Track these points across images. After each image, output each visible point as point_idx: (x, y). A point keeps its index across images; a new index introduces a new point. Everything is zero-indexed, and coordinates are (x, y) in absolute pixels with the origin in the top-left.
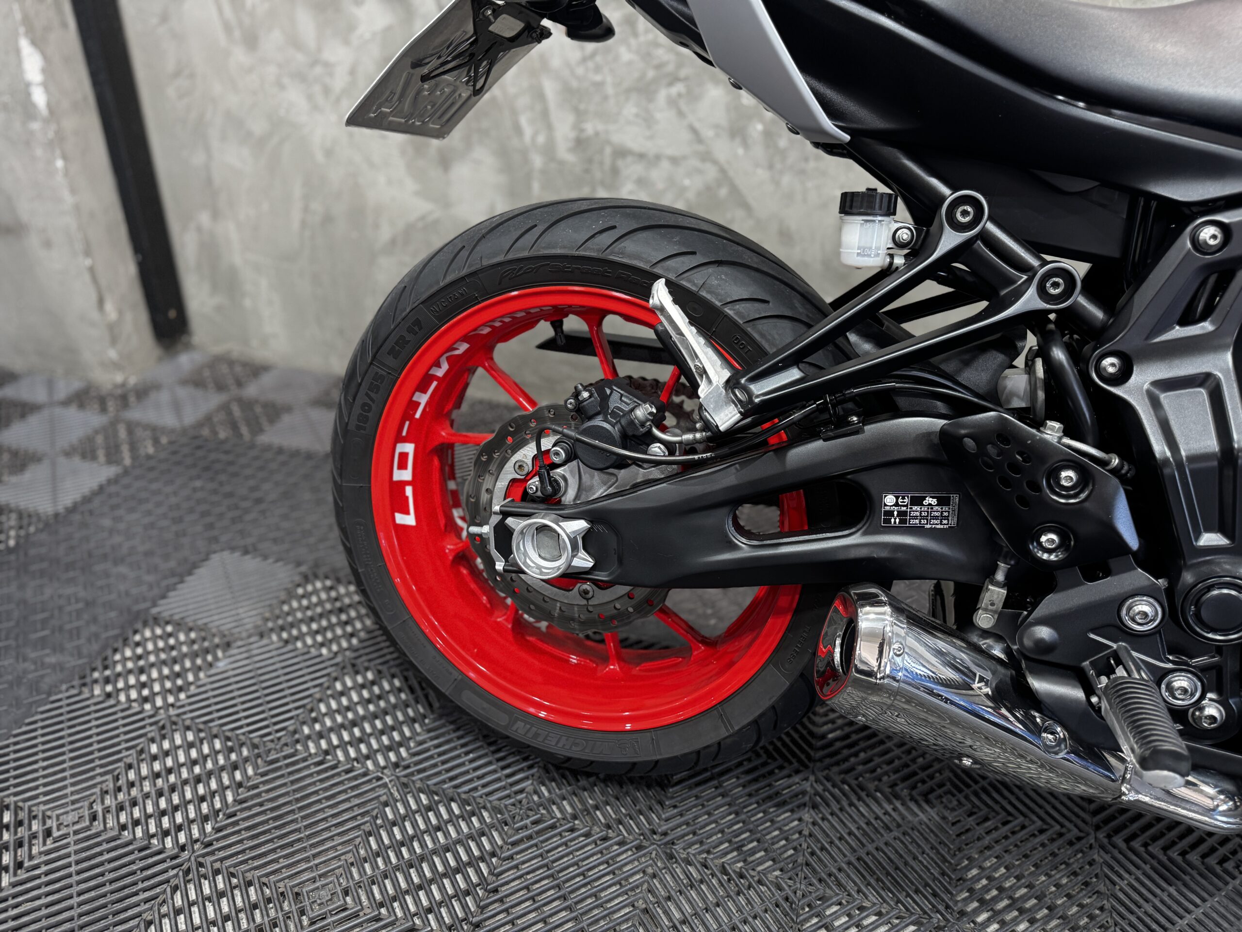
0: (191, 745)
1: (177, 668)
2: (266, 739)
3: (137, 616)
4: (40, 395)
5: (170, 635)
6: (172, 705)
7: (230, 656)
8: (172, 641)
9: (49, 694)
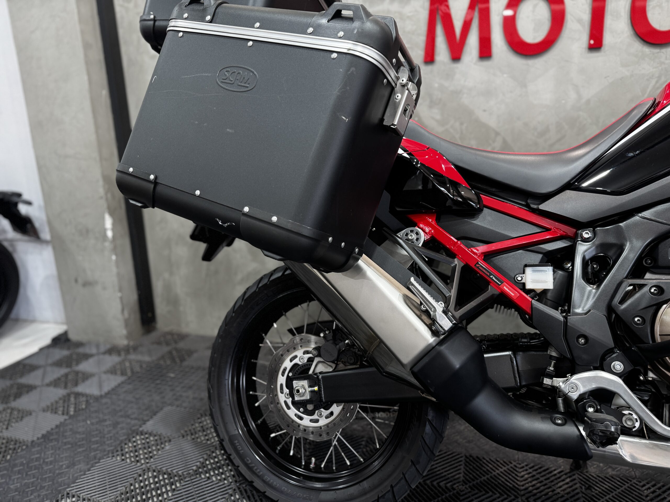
0: (155, 477)
1: (150, 450)
2: (185, 473)
3: (133, 431)
4: (94, 351)
5: (147, 438)
6: (148, 463)
7: (170, 444)
8: (148, 440)
9: (100, 459)
